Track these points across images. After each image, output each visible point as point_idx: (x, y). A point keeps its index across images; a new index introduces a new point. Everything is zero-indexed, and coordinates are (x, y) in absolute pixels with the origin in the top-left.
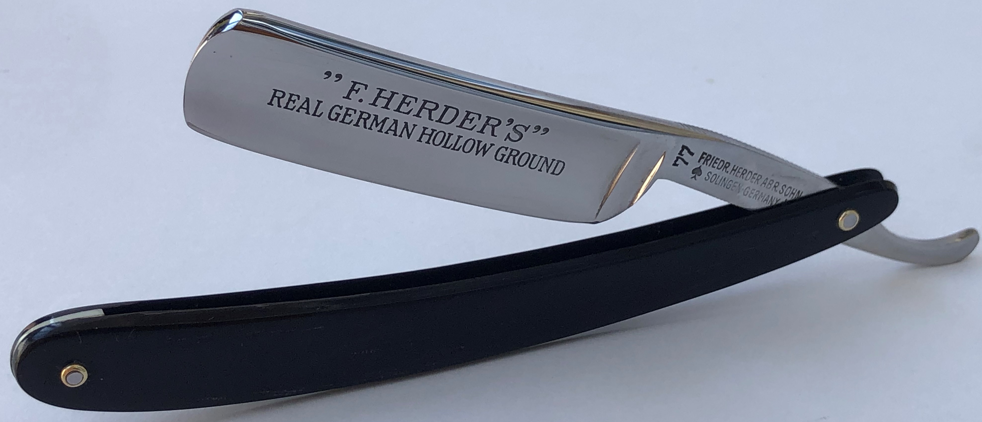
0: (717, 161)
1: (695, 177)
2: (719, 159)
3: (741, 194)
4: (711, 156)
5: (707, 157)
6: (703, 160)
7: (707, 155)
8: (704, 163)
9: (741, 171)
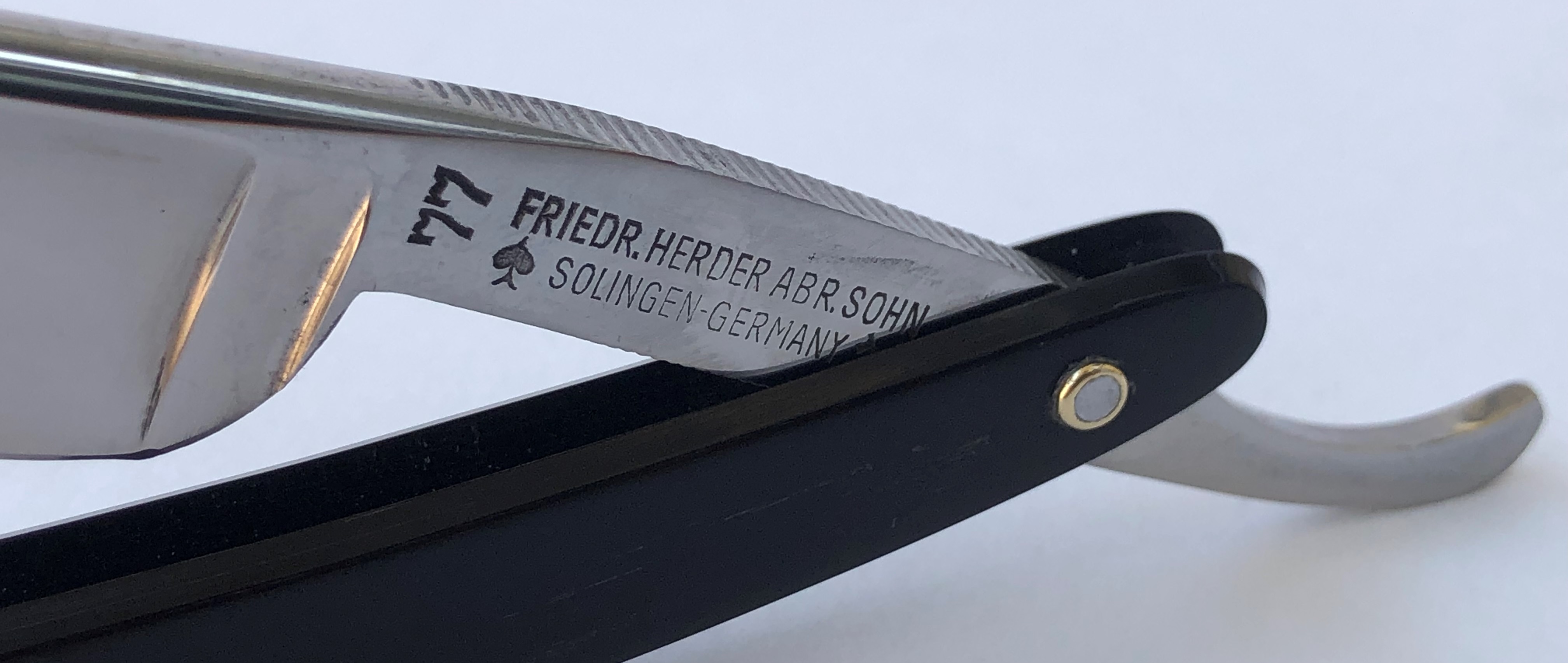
0: (589, 218)
1: (507, 279)
2: (594, 212)
3: (698, 326)
4: (560, 202)
5: (547, 205)
6: (529, 220)
7: (546, 198)
8: (534, 230)
9: (688, 247)
